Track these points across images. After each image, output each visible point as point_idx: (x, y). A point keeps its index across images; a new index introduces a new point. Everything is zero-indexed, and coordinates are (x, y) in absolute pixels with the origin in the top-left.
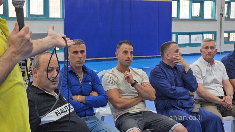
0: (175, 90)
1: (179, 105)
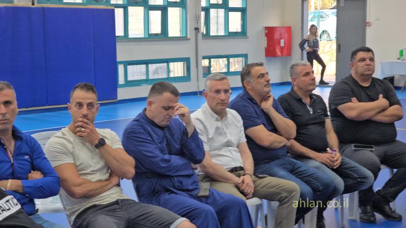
0: (169, 161)
1: (176, 186)
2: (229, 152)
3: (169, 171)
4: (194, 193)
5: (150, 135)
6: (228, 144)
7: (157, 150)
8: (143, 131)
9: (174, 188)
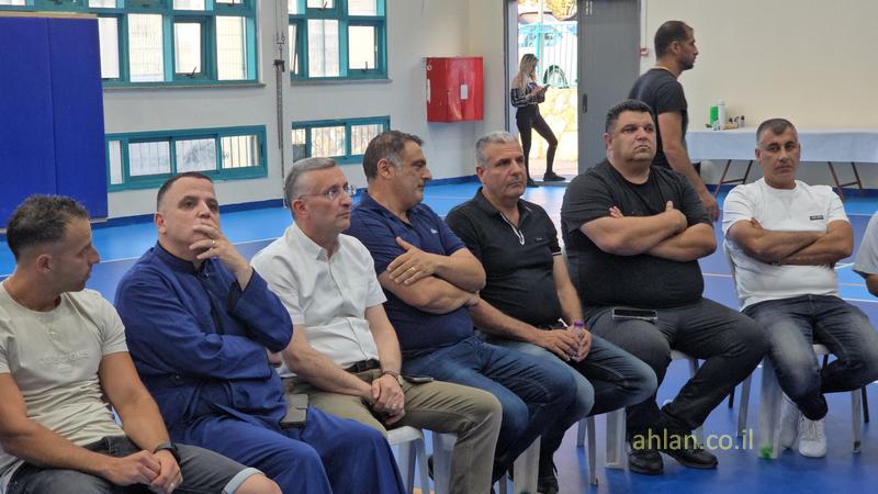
0: (218, 347)
1: (235, 404)
2: (348, 330)
3: (217, 369)
4: (276, 417)
5: (177, 295)
6: (345, 311)
7: (191, 323)
8: (160, 285)
9: (232, 407)
